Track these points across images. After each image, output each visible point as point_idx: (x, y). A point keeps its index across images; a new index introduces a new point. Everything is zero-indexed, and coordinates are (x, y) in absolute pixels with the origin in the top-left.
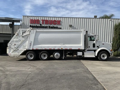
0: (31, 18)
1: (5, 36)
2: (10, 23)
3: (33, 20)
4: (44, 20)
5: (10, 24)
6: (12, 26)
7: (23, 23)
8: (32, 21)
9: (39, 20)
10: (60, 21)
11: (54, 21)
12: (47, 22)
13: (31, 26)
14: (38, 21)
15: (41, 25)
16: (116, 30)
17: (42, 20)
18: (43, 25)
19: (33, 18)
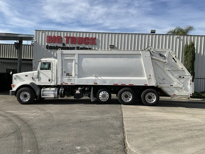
0: (48, 33)
1: (8, 63)
2: (16, 41)
3: (51, 36)
4: (70, 37)
5: (15, 43)
6: (18, 46)
7: (36, 42)
8: (50, 39)
9: (60, 37)
10: (95, 38)
11: (86, 38)
12: (73, 40)
13: (48, 47)
14: (59, 39)
15: (64, 44)
16: (186, 54)
17: (67, 37)
18: (68, 45)
19: (51, 34)
